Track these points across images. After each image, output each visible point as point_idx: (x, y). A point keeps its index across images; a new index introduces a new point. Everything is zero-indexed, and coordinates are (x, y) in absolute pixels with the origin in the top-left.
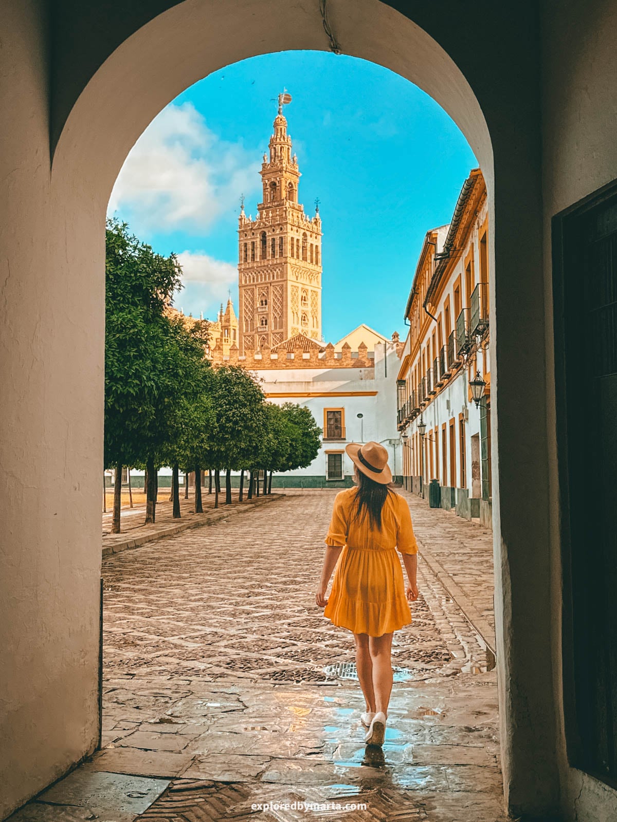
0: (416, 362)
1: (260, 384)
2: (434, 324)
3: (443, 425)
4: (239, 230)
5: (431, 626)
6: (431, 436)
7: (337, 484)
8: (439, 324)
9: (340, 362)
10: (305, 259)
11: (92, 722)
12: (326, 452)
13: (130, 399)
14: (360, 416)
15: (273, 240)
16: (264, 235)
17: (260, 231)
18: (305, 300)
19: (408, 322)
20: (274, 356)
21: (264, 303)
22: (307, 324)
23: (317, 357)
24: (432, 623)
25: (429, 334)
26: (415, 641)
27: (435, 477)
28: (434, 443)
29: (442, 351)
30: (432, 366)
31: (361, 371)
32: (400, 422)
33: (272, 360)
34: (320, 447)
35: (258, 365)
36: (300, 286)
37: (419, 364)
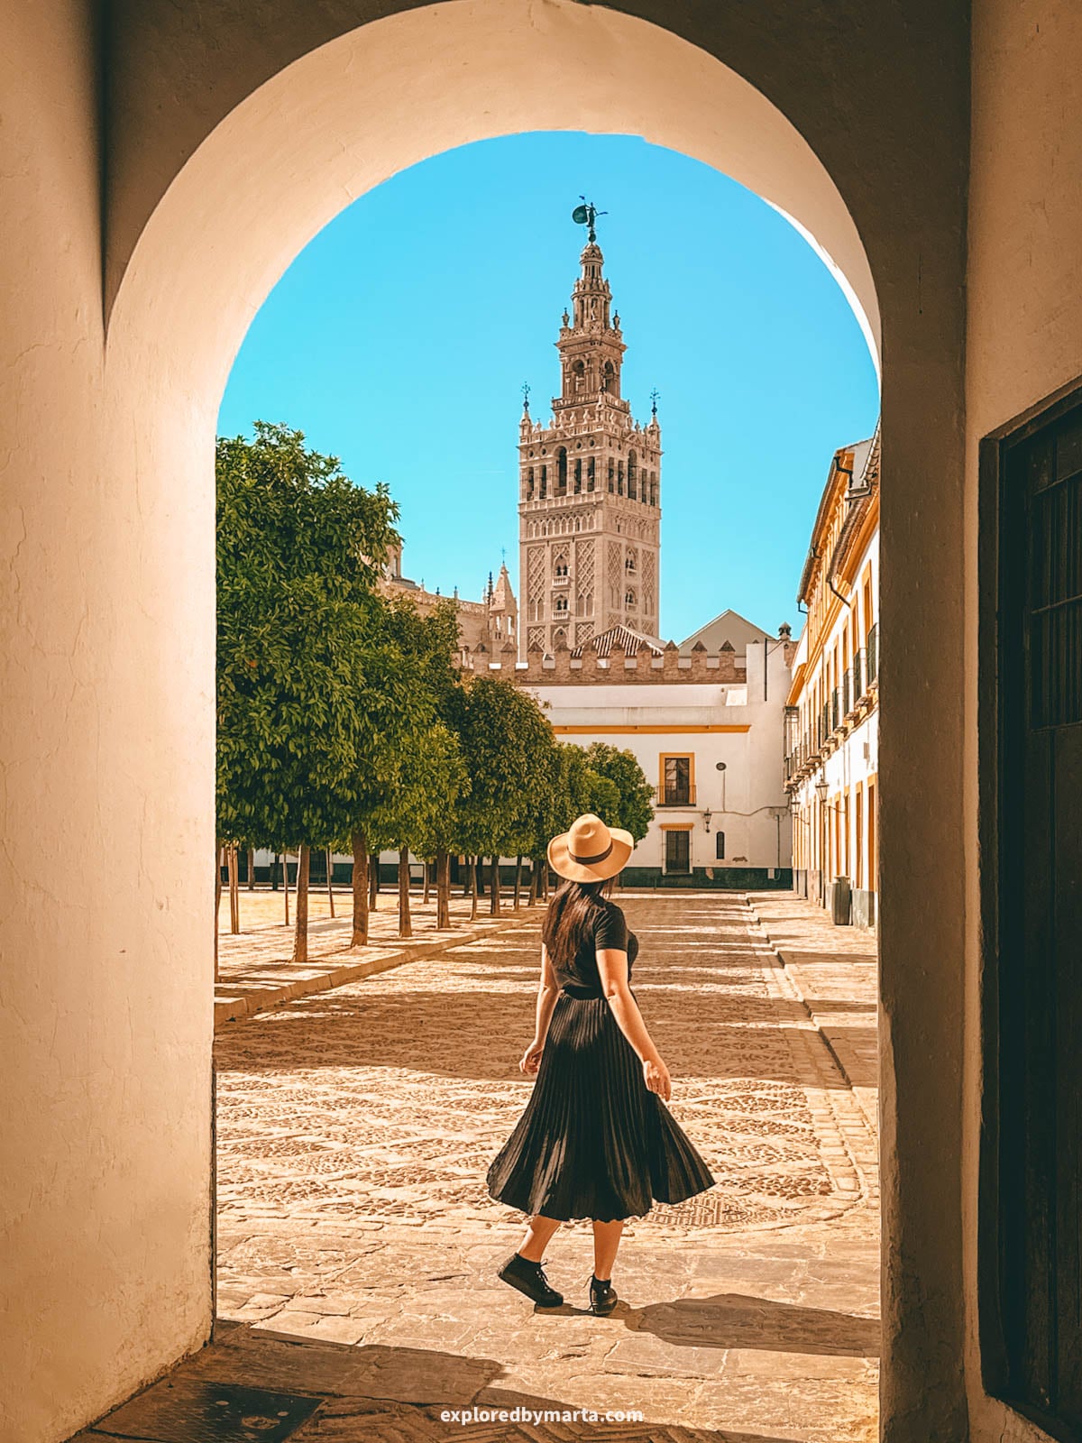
0: (816, 676)
1: (544, 711)
2: (846, 612)
3: (857, 785)
4: (520, 444)
5: (806, 1135)
6: (837, 803)
7: (681, 880)
8: (854, 613)
9: (689, 674)
10: (632, 495)
11: (199, 1298)
12: (662, 827)
13: (313, 734)
14: (721, 766)
15: (579, 462)
16: (562, 454)
17: (557, 446)
18: (631, 567)
19: (804, 606)
20: (576, 664)
21: (562, 571)
22: (634, 607)
23: (650, 665)
24: (808, 1127)
25: (837, 630)
26: (775, 1160)
27: (843, 873)
28: (842, 816)
29: (857, 659)
30: (841, 684)
31: (723, 690)
32: (789, 778)
33: (572, 671)
34: (652, 818)
35: (549, 678)
36: (624, 542)
37: (821, 681)
